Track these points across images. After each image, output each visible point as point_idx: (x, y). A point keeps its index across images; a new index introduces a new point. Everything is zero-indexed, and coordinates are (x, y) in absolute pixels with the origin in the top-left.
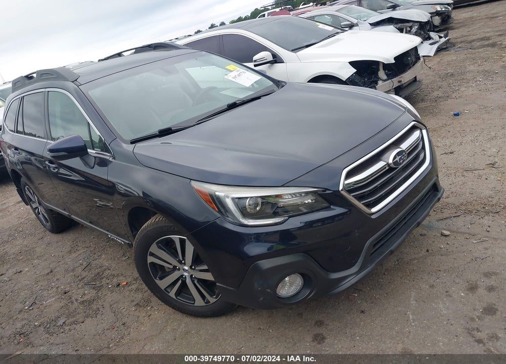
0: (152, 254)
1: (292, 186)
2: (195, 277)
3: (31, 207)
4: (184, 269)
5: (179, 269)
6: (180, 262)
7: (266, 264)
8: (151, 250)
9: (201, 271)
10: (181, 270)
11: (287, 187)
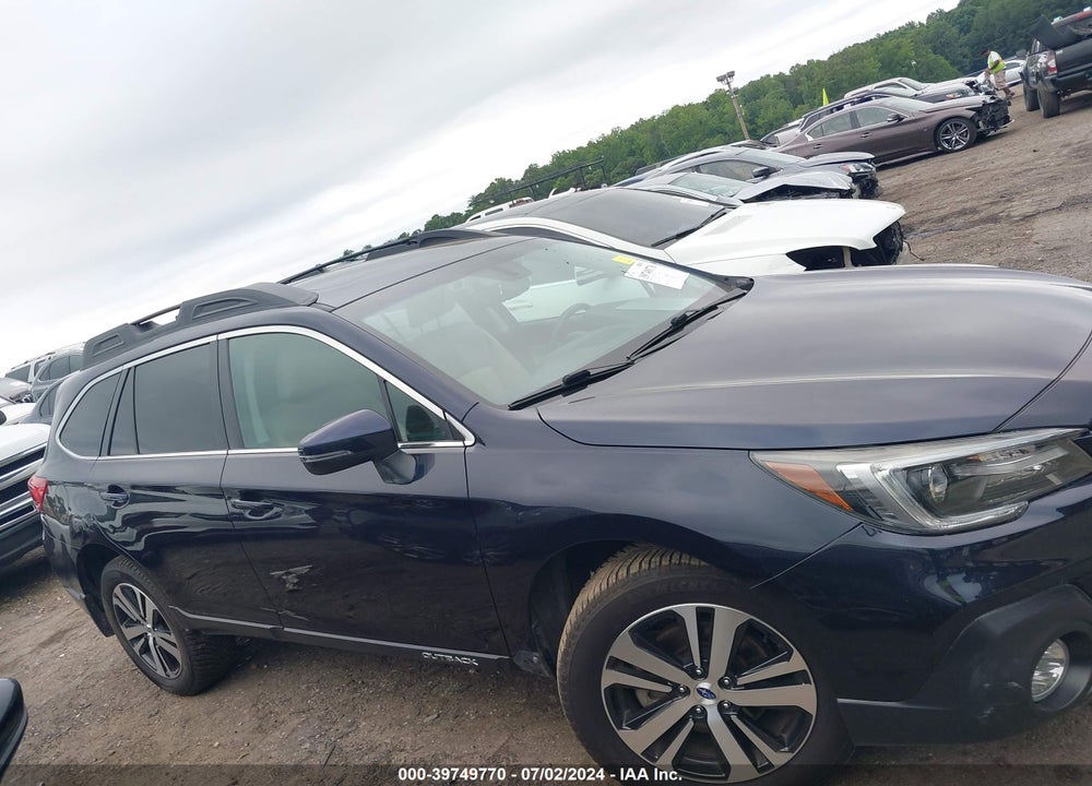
0: (617, 664)
1: (1015, 430)
2: (731, 705)
3: (122, 637)
4: (700, 691)
5: (687, 692)
6: (692, 673)
7: (997, 620)
8: (615, 651)
9: (748, 686)
10: (693, 693)
11: (1005, 431)
